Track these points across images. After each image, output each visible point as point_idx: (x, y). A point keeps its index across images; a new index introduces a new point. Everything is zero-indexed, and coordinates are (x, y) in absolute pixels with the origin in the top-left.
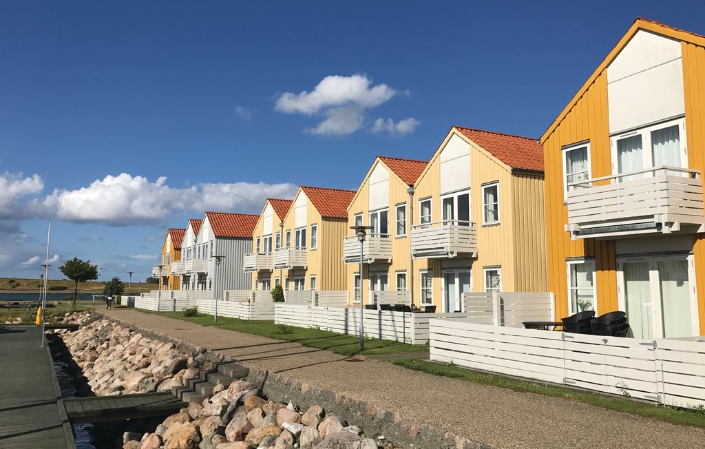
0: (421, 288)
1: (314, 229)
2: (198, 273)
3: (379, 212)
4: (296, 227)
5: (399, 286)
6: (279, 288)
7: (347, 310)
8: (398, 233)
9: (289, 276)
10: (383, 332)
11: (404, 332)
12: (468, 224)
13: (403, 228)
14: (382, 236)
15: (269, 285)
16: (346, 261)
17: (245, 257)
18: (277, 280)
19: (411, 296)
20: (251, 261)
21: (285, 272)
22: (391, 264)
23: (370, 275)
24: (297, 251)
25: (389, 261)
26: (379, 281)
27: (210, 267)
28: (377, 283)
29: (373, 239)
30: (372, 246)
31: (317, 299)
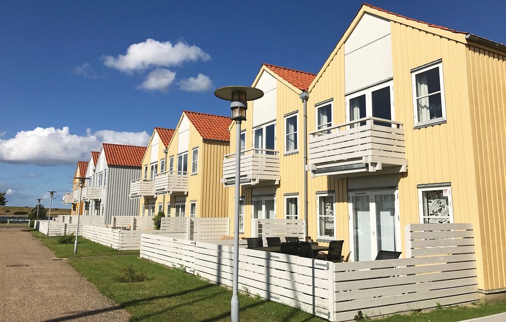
0: (319, 216)
1: (195, 152)
2: (95, 200)
3: (264, 127)
4: (179, 153)
7: (220, 247)
9: (171, 202)
11: (314, 296)
14: (268, 153)
15: (153, 211)
16: (226, 184)
18: (160, 207)
19: (305, 225)
20: (137, 188)
22: (279, 186)
25: (277, 183)
26: (264, 207)
28: (261, 209)
31: (192, 227)
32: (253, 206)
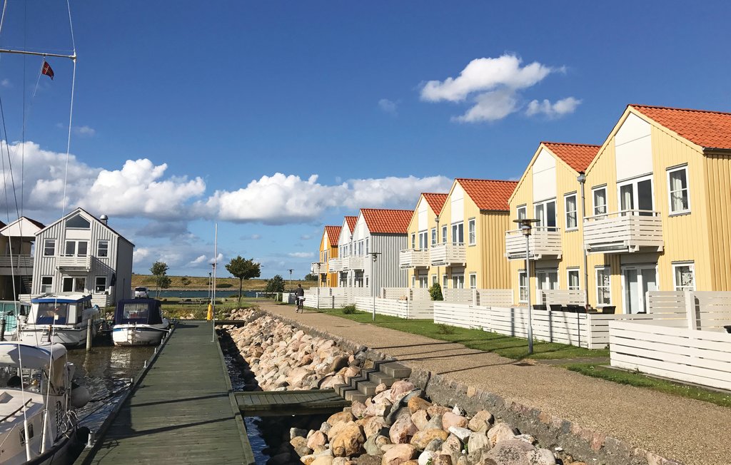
0: (597, 287)
1: (472, 223)
2: (355, 270)
3: (545, 204)
4: (452, 222)
5: (571, 285)
6: (437, 286)
7: (513, 310)
8: (568, 226)
9: (446, 273)
10: (554, 335)
11: (579, 335)
12: (651, 214)
13: (573, 220)
14: (549, 230)
15: (426, 282)
16: (509, 258)
17: (401, 253)
18: (435, 278)
19: (585, 295)
20: (408, 258)
21: (443, 269)
22: (561, 260)
23: (537, 272)
24: (454, 247)
25: (559, 257)
26: (547, 279)
27: (366, 264)
28: (545, 281)
29: (539, 232)
30: (538, 240)
31: (478, 297)
32: (537, 279)
